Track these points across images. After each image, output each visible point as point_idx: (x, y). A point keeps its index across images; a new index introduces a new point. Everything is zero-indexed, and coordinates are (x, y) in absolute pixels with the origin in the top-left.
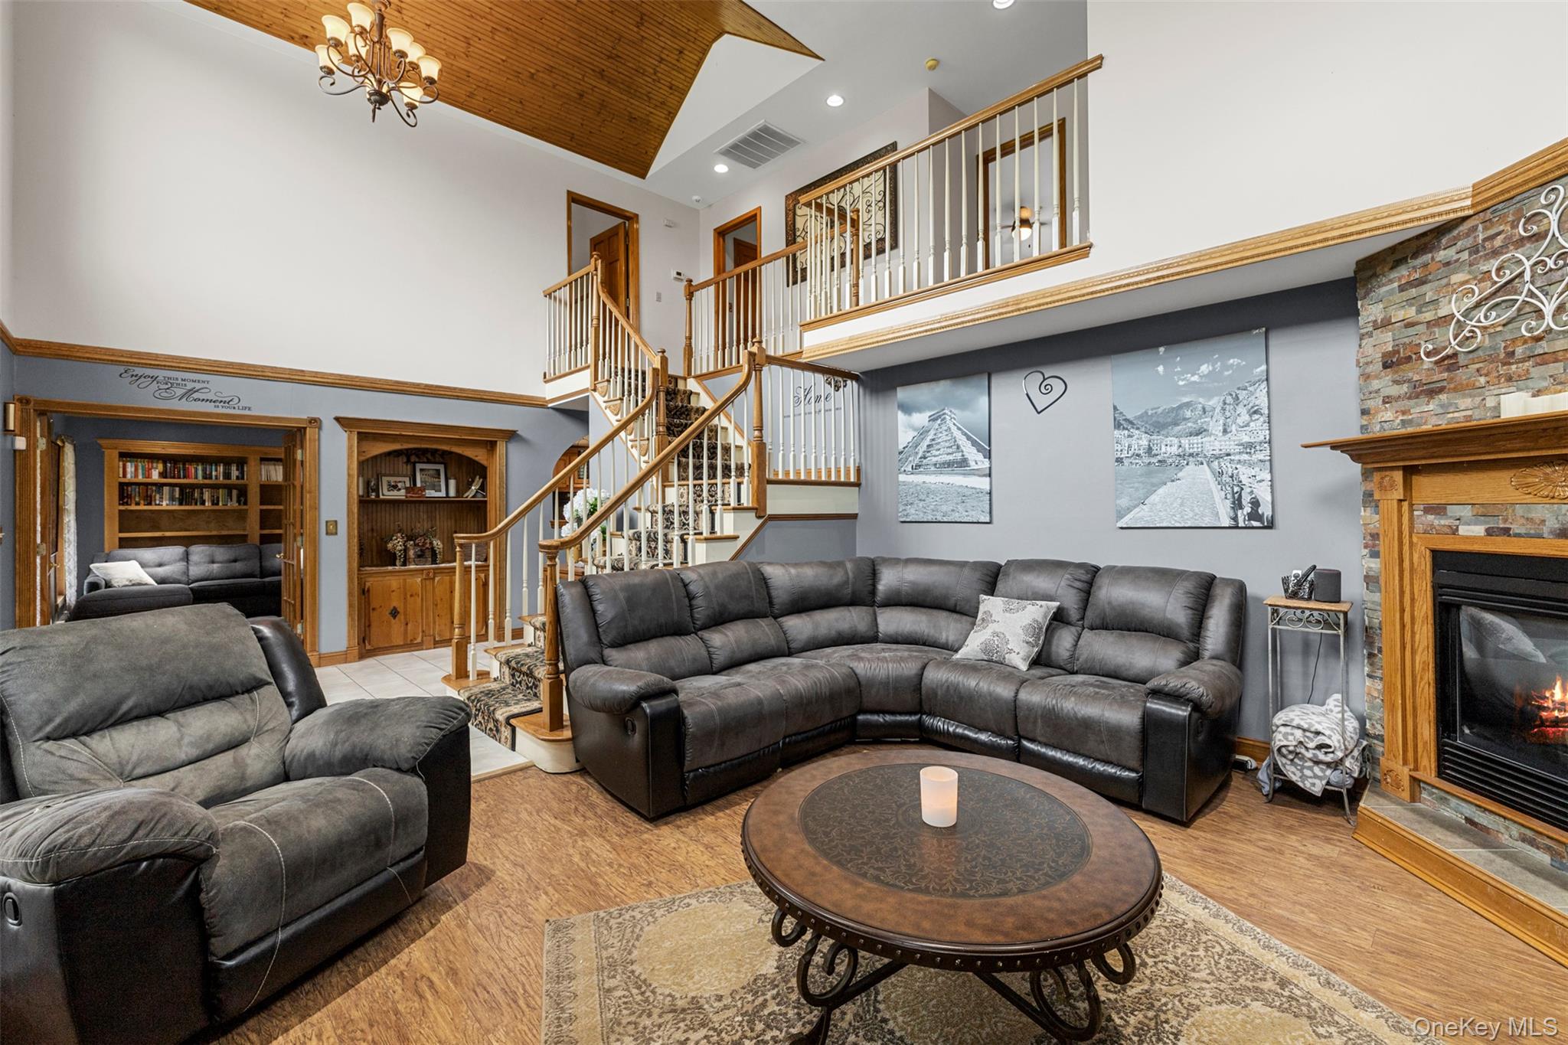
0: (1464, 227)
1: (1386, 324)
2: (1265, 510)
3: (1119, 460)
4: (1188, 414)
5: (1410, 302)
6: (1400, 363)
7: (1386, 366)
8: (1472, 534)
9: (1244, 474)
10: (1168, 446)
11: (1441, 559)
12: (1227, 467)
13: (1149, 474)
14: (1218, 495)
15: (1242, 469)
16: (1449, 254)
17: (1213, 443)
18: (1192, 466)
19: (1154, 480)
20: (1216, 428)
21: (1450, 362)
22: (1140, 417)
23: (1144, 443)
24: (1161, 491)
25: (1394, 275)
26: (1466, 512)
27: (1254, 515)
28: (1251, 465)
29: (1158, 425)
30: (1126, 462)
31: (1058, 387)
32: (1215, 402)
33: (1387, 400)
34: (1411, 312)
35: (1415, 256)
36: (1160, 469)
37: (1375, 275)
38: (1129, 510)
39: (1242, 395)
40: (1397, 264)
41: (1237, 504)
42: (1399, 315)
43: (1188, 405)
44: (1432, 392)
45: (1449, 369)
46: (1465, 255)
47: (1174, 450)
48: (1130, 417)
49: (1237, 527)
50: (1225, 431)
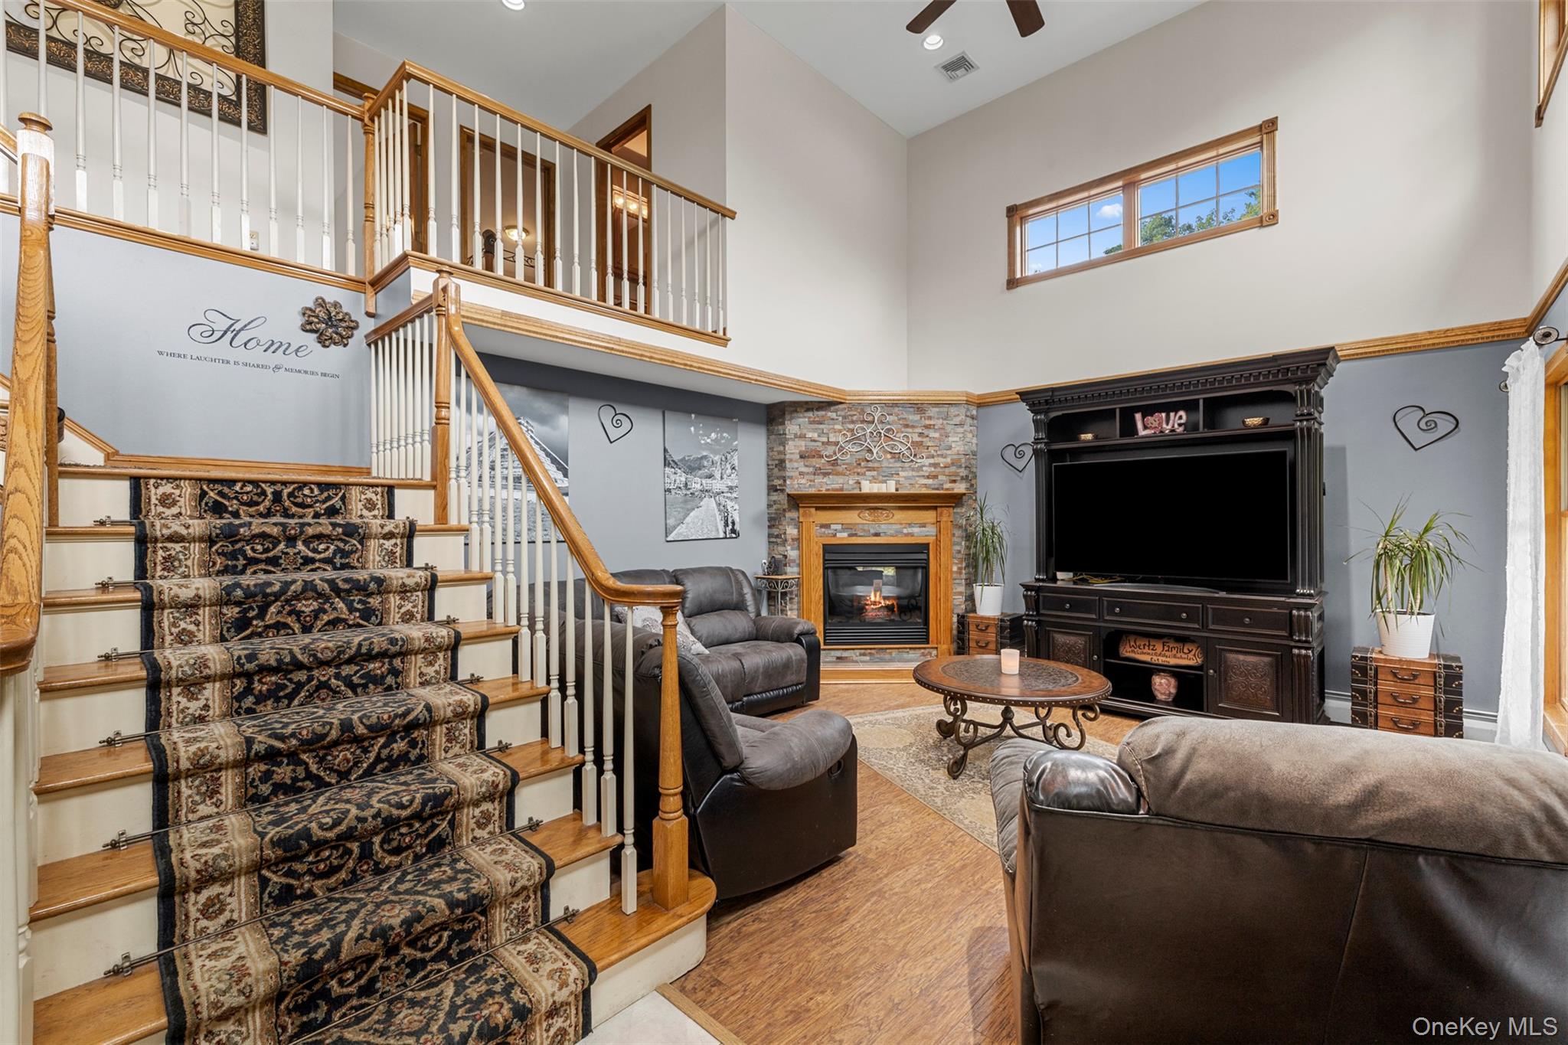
0: (840, 406)
1: (802, 437)
2: (737, 527)
3: (669, 490)
4: (706, 463)
5: (814, 430)
6: (808, 457)
7: (801, 457)
8: (843, 537)
9: (729, 504)
10: (696, 484)
11: (827, 549)
12: (723, 501)
13: (686, 502)
14: (719, 518)
15: (728, 502)
16: (834, 415)
17: (717, 485)
18: (706, 499)
19: (689, 507)
20: (718, 476)
21: (835, 463)
22: (681, 460)
23: (683, 479)
24: (692, 514)
25: (806, 414)
26: (839, 527)
27: (733, 531)
28: (731, 500)
29: (693, 467)
30: (673, 492)
31: (626, 424)
32: (717, 458)
33: (801, 474)
34: (815, 435)
35: (817, 410)
36: (692, 499)
37: (796, 411)
38: (675, 528)
39: (729, 456)
40: (808, 410)
41: (726, 525)
42: (809, 435)
43: (705, 457)
44: (825, 474)
45: (833, 465)
46: (840, 419)
47: (698, 486)
48: (676, 459)
49: (726, 538)
50: (722, 478)
